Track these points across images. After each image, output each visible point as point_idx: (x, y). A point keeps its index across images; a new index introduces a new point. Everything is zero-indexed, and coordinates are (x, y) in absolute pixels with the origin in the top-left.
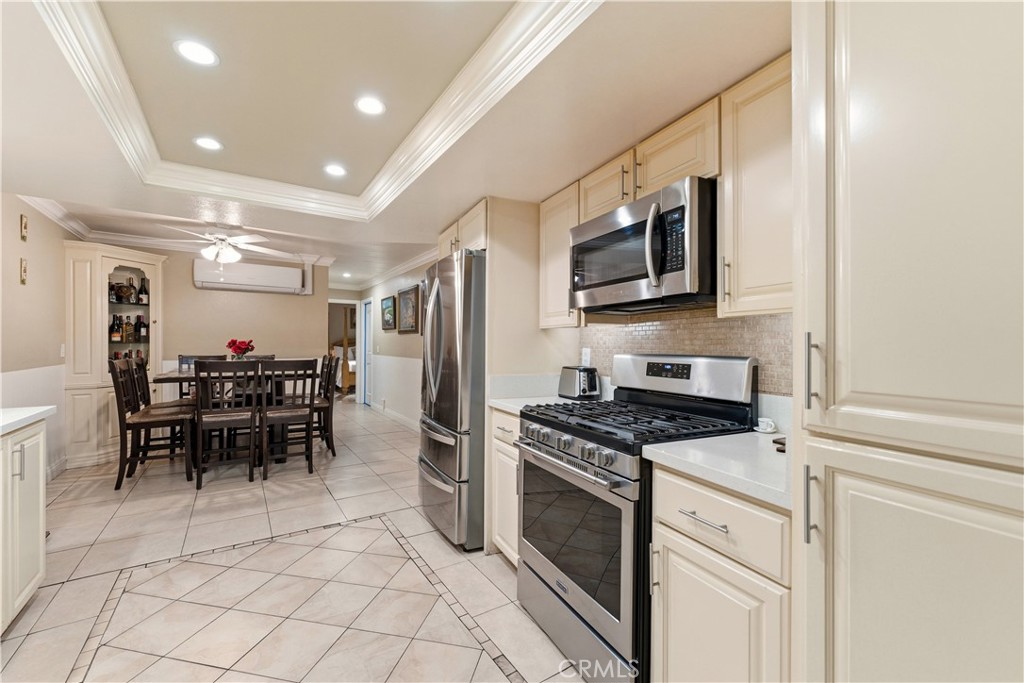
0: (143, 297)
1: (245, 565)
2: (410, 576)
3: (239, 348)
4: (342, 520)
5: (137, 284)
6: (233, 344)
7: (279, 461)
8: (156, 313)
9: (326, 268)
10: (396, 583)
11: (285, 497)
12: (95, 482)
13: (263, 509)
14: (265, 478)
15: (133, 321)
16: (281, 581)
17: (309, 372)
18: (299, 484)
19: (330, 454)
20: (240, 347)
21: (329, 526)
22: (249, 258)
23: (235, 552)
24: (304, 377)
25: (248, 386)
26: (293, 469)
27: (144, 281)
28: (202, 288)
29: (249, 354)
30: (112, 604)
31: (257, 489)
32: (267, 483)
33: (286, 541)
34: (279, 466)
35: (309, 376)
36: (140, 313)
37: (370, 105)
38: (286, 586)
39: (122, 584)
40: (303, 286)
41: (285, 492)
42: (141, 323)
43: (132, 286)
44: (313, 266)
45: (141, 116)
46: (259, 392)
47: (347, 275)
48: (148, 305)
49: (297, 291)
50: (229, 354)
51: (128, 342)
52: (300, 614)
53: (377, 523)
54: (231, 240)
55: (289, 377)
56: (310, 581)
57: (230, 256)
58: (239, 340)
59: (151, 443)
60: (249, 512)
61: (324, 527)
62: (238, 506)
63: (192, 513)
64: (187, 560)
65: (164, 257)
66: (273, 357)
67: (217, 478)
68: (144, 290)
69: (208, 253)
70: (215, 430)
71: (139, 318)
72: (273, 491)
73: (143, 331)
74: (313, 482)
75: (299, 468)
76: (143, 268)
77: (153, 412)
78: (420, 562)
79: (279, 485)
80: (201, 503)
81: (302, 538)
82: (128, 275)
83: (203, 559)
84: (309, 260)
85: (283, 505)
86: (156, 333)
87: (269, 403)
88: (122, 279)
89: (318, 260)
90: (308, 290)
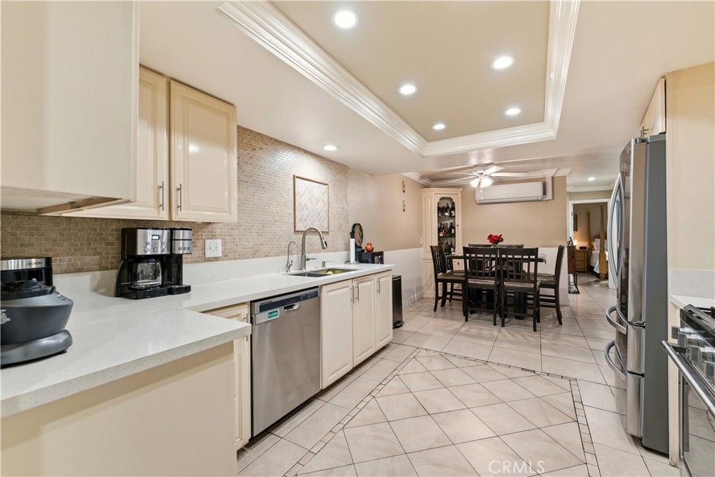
0: (453, 212)
1: (466, 370)
2: (569, 433)
3: (493, 240)
4: (538, 370)
5: (450, 206)
6: (490, 237)
7: (517, 318)
8: (458, 221)
9: (564, 177)
10: (551, 431)
11: (509, 341)
12: (430, 305)
13: (491, 344)
14: (503, 326)
15: (449, 226)
16: (478, 387)
17: (533, 257)
18: (523, 336)
19: (558, 322)
20: (495, 239)
21: (526, 370)
22: (499, 181)
23: (465, 361)
24: (529, 260)
25: (504, 264)
26: (525, 325)
27: (453, 203)
28: (480, 204)
29: (500, 243)
30: (408, 360)
31: (496, 331)
32: (503, 329)
33: (493, 366)
34: (517, 321)
35: (532, 260)
36: (452, 221)
37: (503, 62)
38: (478, 392)
39: (415, 353)
40: (544, 193)
41: (511, 338)
42: (452, 227)
43: (448, 207)
44: (553, 178)
45: (411, 129)
46: (499, 268)
47: (591, 179)
48: (454, 216)
49: (540, 198)
50: (488, 242)
51: (447, 237)
52: (475, 410)
53: (565, 383)
54: (485, 173)
55: (525, 260)
56: (492, 396)
57: (487, 182)
58: (494, 235)
59: (454, 291)
60: (484, 342)
61: (523, 369)
62: (480, 337)
63: (457, 332)
64: (443, 355)
65: (461, 189)
66: (522, 246)
67: (478, 319)
68: (453, 209)
69: (474, 184)
70: (484, 290)
71: (451, 223)
72: (505, 336)
73: (453, 230)
74: (532, 337)
75: (528, 326)
76: (452, 197)
77: (455, 274)
78: (584, 429)
79: (510, 333)
80: (464, 329)
81: (503, 370)
82: (447, 201)
83: (450, 358)
84: (548, 174)
85: (505, 345)
86: (459, 231)
87: (505, 276)
88: (443, 204)
89: (557, 171)
90: (549, 196)
